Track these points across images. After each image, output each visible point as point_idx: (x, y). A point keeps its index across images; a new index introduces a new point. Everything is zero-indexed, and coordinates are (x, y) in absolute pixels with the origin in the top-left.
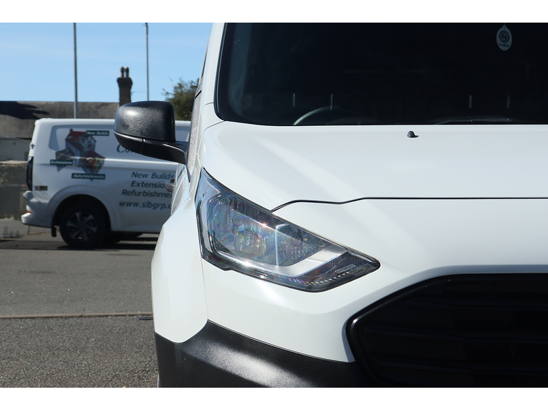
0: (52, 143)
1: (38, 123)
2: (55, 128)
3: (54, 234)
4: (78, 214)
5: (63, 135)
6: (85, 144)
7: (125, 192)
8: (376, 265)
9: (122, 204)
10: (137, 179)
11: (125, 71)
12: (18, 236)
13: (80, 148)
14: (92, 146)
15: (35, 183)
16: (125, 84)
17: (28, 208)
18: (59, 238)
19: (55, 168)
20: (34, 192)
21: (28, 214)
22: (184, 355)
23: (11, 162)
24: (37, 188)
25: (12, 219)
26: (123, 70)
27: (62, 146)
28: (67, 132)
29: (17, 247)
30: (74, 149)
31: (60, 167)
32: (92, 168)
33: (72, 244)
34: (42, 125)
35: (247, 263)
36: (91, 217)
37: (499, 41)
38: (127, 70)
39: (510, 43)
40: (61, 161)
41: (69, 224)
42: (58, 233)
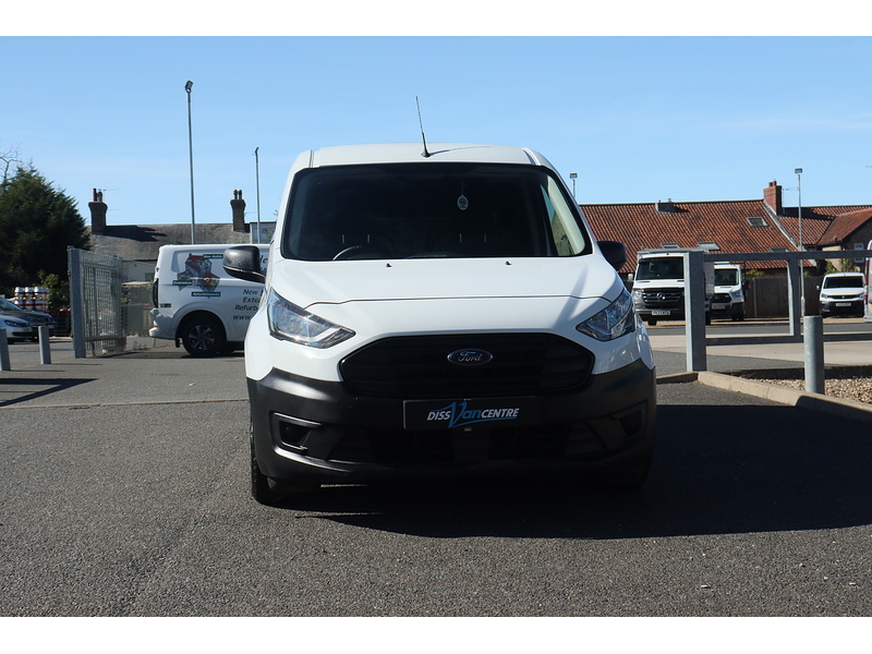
0: (174, 267)
1: (161, 249)
2: (176, 253)
3: (178, 346)
4: (197, 327)
5: (182, 259)
6: (202, 266)
7: (238, 307)
8: (354, 334)
9: (235, 318)
10: (248, 296)
11: (238, 193)
12: (146, 349)
13: (198, 269)
14: (208, 268)
15: (161, 301)
16: (238, 205)
17: (155, 323)
18: (182, 349)
19: (177, 288)
20: (160, 309)
21: (155, 329)
22: (261, 386)
23: (134, 283)
24: (162, 306)
25: (137, 335)
26: (236, 192)
27: (183, 268)
28: (187, 256)
29: (146, 357)
30: (193, 271)
31: (181, 286)
32: (209, 287)
33: (194, 353)
34: (165, 251)
35: (297, 338)
36: (209, 329)
37: (459, 205)
38: (240, 192)
39: (467, 205)
40: (182, 281)
41: (190, 336)
42: (182, 346)
